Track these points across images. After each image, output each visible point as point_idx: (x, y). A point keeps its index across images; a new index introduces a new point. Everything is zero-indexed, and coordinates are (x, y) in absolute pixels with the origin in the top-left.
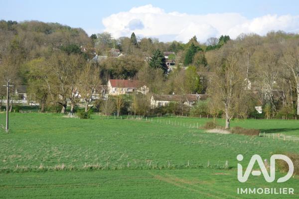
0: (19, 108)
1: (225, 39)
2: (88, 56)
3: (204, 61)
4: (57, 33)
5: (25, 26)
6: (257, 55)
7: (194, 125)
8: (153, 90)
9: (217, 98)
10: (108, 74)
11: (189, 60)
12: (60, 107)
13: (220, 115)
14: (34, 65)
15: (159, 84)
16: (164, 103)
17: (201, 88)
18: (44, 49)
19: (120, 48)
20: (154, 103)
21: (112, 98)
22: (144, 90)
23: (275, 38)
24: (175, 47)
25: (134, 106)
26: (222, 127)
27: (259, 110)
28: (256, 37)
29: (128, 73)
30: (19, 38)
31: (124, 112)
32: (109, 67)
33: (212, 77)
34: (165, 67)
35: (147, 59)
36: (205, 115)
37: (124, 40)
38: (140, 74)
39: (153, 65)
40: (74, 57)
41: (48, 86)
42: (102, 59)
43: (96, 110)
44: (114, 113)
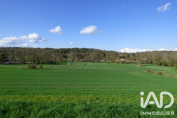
0: (109, 62)
1: (139, 52)
2: (118, 55)
3: (135, 56)
4: (114, 52)
5: (110, 51)
6: (144, 54)
7: (134, 65)
8: (127, 60)
9: (137, 61)
10: (121, 58)
11: (133, 55)
12: (114, 62)
13: (138, 63)
14: (111, 56)
15: (128, 59)
16: (129, 62)
17: (135, 59)
18: (112, 54)
19: (123, 54)
20: (128, 62)
21: (122, 61)
22: (126, 60)
23: (146, 52)
24: (131, 54)
25: (125, 62)
26: (138, 65)
27: (144, 63)
28: (143, 52)
29: (124, 57)
30: (109, 53)
31: (123, 63)
32: (121, 57)
33: (136, 58)
34: (129, 56)
35: (127, 55)
36: (135, 63)
37: (123, 53)
38: (126, 58)
39: (127, 56)
40: (116, 55)
41: (113, 59)
42: (120, 55)
43: (119, 62)
44: (122, 63)
